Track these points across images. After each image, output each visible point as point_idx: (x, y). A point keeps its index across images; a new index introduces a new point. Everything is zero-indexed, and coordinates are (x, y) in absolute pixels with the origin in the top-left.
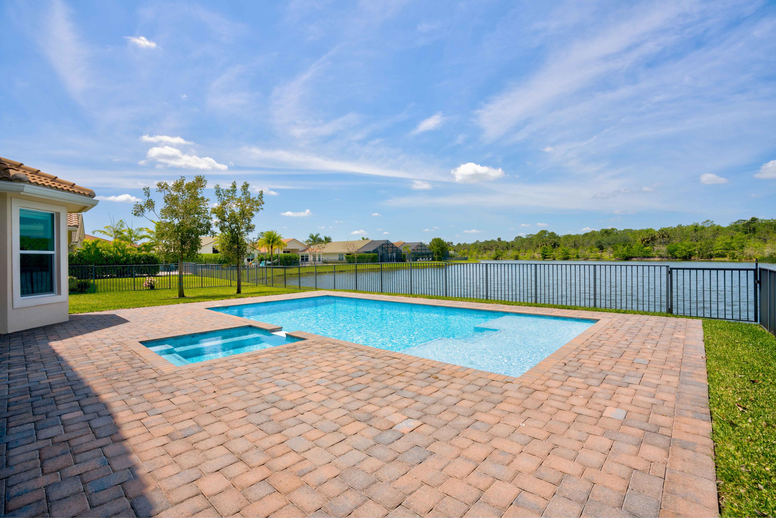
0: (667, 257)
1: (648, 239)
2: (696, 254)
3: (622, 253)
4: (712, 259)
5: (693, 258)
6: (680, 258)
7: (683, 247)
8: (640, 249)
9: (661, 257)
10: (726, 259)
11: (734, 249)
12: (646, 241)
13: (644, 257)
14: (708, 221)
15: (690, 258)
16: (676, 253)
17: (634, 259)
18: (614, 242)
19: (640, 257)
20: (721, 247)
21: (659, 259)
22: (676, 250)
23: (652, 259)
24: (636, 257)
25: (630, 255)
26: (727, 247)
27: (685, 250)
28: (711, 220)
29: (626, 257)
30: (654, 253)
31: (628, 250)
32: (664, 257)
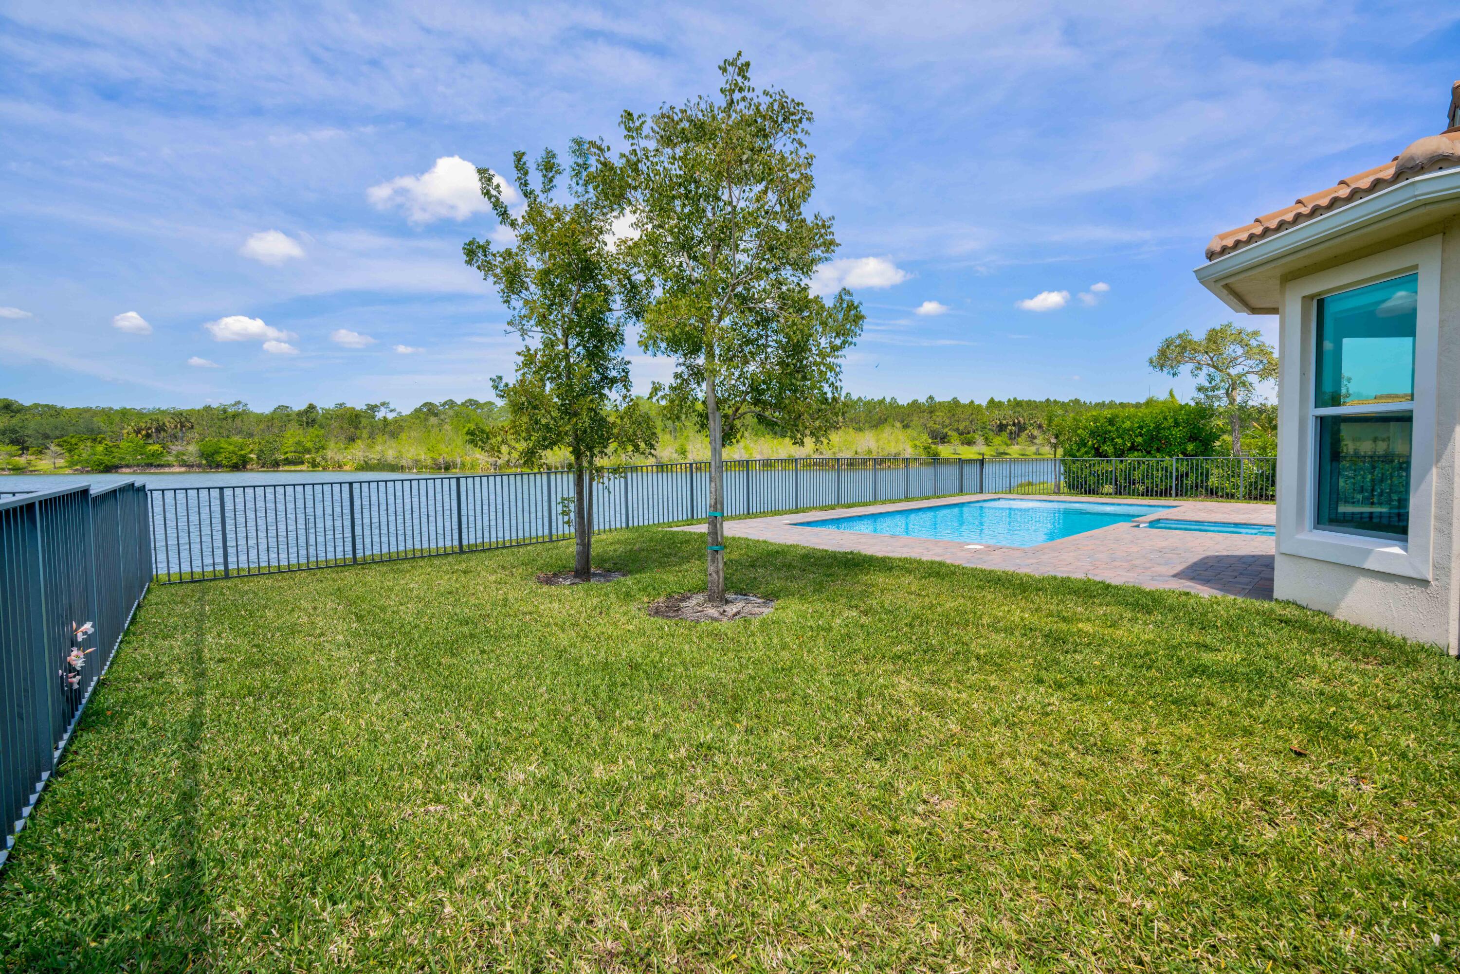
0: (199, 466)
1: (150, 428)
2: (252, 459)
3: (95, 458)
4: (281, 468)
5: (249, 467)
6: (227, 466)
7: (231, 448)
8: (140, 450)
9: (184, 464)
10: (304, 467)
11: (309, 451)
12: (144, 432)
13: (150, 465)
14: (239, 402)
15: (244, 467)
16: (219, 458)
17: (124, 470)
18: (58, 433)
19: (138, 466)
20: (292, 449)
21: (183, 469)
22: (217, 452)
23: (167, 470)
24: (127, 466)
25: (116, 461)
26: (300, 449)
27: (234, 452)
28: (244, 401)
29: (106, 466)
30: (171, 459)
31: (108, 451)
32: (192, 466)
